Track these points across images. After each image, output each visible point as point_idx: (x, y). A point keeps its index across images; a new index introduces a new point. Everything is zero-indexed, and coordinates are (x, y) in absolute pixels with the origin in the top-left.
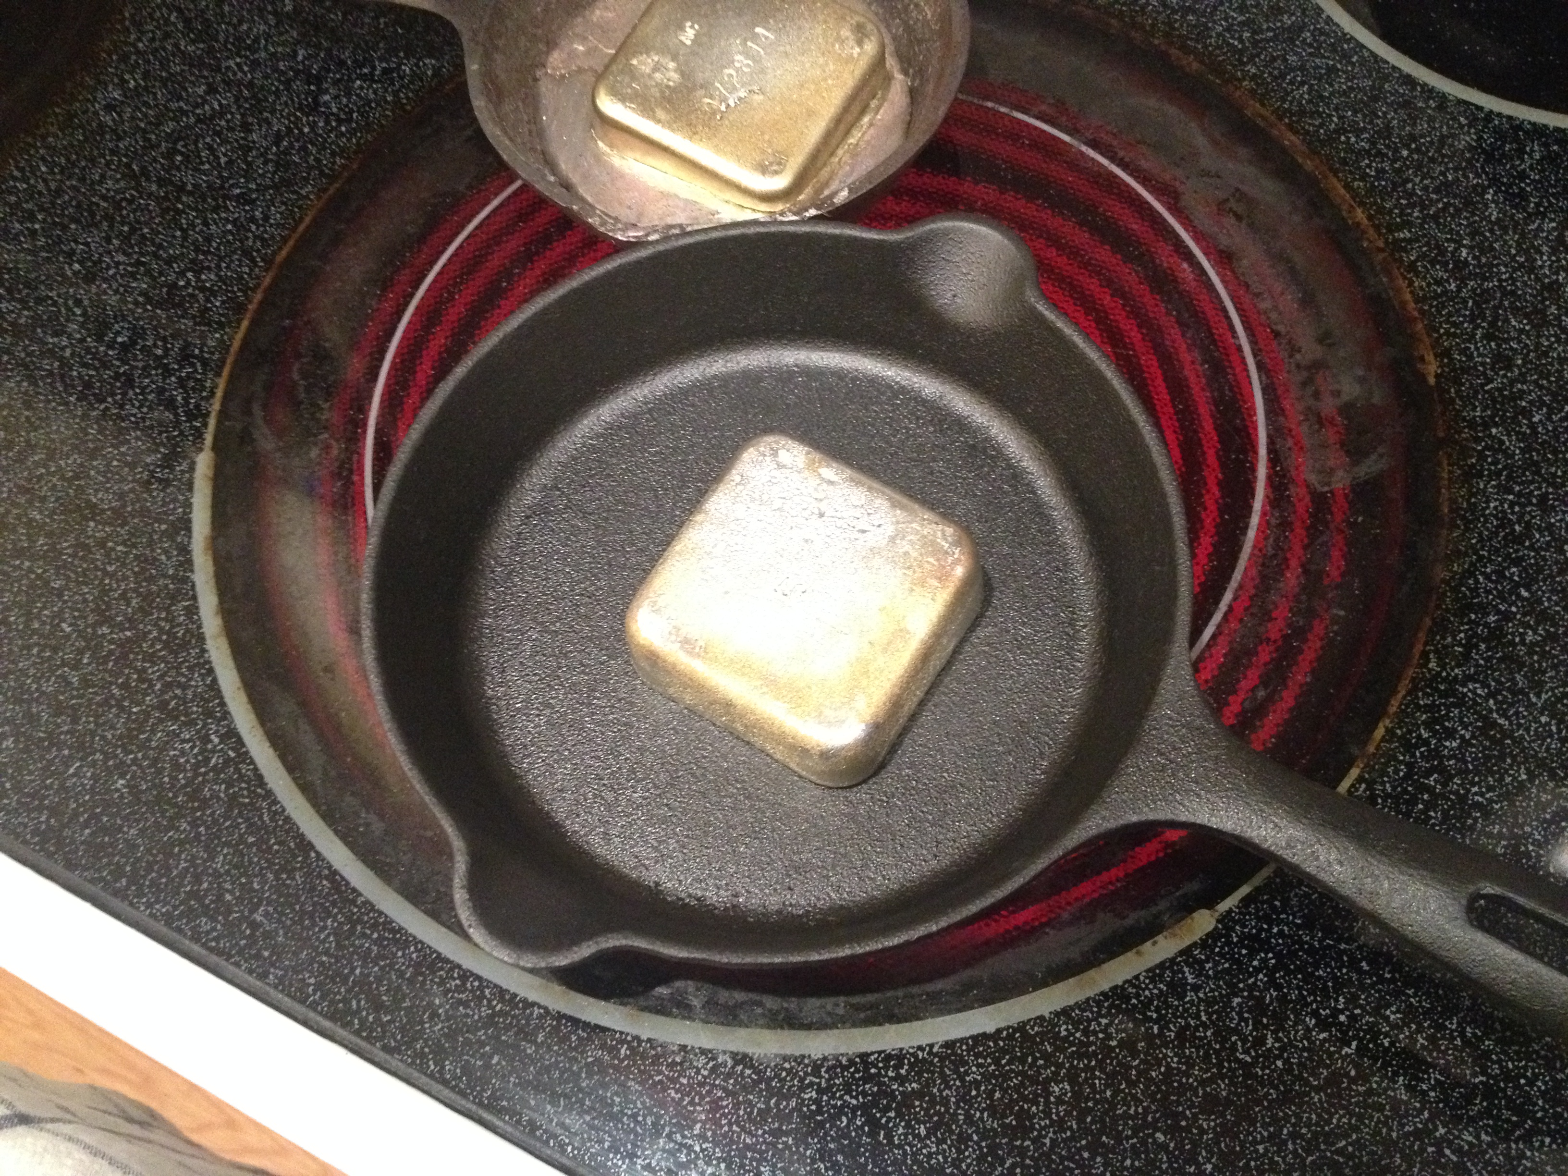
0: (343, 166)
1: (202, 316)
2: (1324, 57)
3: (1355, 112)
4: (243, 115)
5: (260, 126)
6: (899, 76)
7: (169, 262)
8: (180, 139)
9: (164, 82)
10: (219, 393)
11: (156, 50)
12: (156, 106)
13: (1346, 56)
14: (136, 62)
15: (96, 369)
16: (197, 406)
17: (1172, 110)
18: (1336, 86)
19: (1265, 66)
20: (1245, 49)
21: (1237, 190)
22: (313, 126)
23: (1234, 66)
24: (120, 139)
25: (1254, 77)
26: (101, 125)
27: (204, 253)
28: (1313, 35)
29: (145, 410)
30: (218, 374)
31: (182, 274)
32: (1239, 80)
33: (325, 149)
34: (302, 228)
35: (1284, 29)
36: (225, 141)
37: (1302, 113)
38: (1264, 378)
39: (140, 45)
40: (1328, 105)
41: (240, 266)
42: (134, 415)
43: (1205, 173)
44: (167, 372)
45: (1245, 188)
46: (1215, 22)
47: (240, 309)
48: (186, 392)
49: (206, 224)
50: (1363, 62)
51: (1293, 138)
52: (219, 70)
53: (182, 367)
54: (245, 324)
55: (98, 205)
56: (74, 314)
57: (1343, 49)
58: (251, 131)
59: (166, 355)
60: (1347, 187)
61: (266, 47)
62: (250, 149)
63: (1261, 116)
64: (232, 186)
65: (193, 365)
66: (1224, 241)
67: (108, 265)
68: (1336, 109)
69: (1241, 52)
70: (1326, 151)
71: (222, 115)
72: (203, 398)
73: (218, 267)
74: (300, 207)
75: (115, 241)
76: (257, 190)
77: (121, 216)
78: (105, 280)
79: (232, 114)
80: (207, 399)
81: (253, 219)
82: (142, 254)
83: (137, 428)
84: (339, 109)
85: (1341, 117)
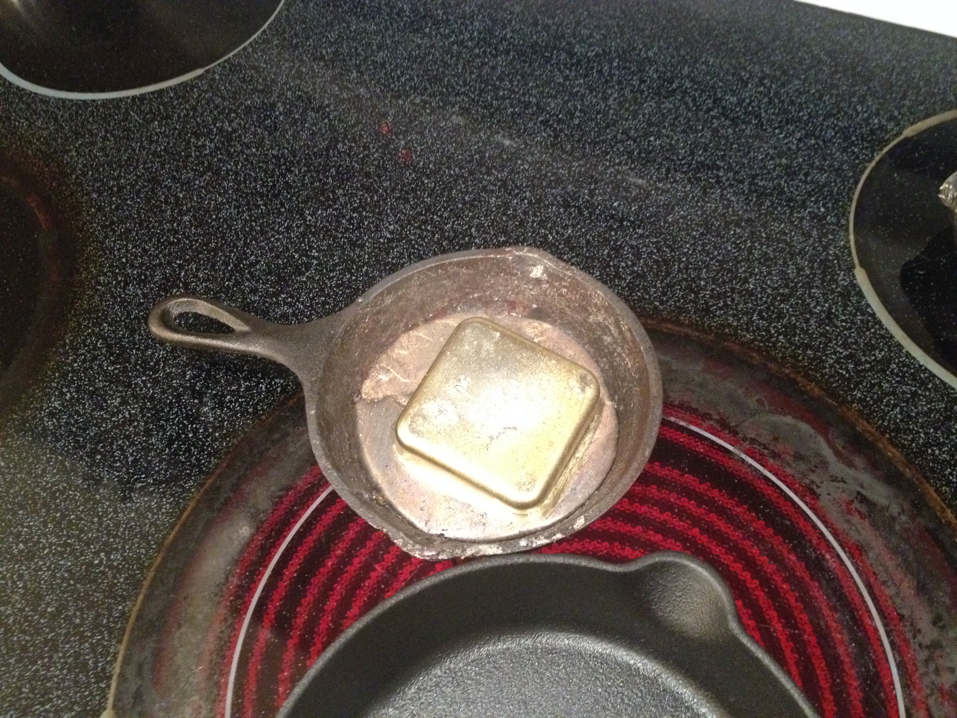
0: (217, 465)
1: (110, 591)
2: (907, 385)
3: (936, 429)
4: (146, 423)
5: (158, 432)
6: (608, 403)
7: (88, 544)
8: (99, 442)
9: (91, 394)
10: (120, 658)
11: (86, 369)
12: (84, 414)
13: (923, 383)
14: (72, 378)
15: (32, 635)
16: (103, 669)
17: (804, 427)
18: (920, 408)
19: (868, 392)
20: (851, 377)
21: (859, 493)
22: (195, 431)
23: (845, 391)
24: (57, 441)
25: (860, 401)
26: (45, 429)
27: (115, 537)
28: (898, 366)
29: (65, 672)
30: (120, 642)
31: (96, 554)
32: (849, 402)
33: (203, 451)
34: (185, 514)
35: (878, 362)
36: (132, 444)
37: (897, 430)
38: (897, 656)
39: (76, 365)
40: (916, 423)
41: (139, 547)
42: (57, 676)
43: (834, 479)
44: (83, 638)
45: (864, 492)
46: (826, 355)
47: (137, 585)
48: (96, 657)
49: (116, 512)
50: (936, 389)
51: (894, 450)
52: (130, 385)
53: (93, 635)
54: (141, 597)
55: (39, 494)
56: (17, 586)
57: (921, 378)
58: (151, 436)
59: (81, 625)
60: (937, 491)
61: (164, 367)
62: (150, 450)
63: (868, 432)
64: (136, 480)
65: (101, 633)
66: (854, 536)
67: (44, 545)
68: (922, 427)
69: (849, 380)
70: (918, 461)
71: (131, 422)
72: (107, 663)
73: (123, 548)
74: (184, 499)
75: (49, 525)
76: (153, 484)
77: (55, 504)
78: (41, 557)
79: (139, 422)
80: (111, 663)
81: (149, 509)
82: (69, 537)
83: (58, 689)
84: (215, 419)
85: (926, 434)
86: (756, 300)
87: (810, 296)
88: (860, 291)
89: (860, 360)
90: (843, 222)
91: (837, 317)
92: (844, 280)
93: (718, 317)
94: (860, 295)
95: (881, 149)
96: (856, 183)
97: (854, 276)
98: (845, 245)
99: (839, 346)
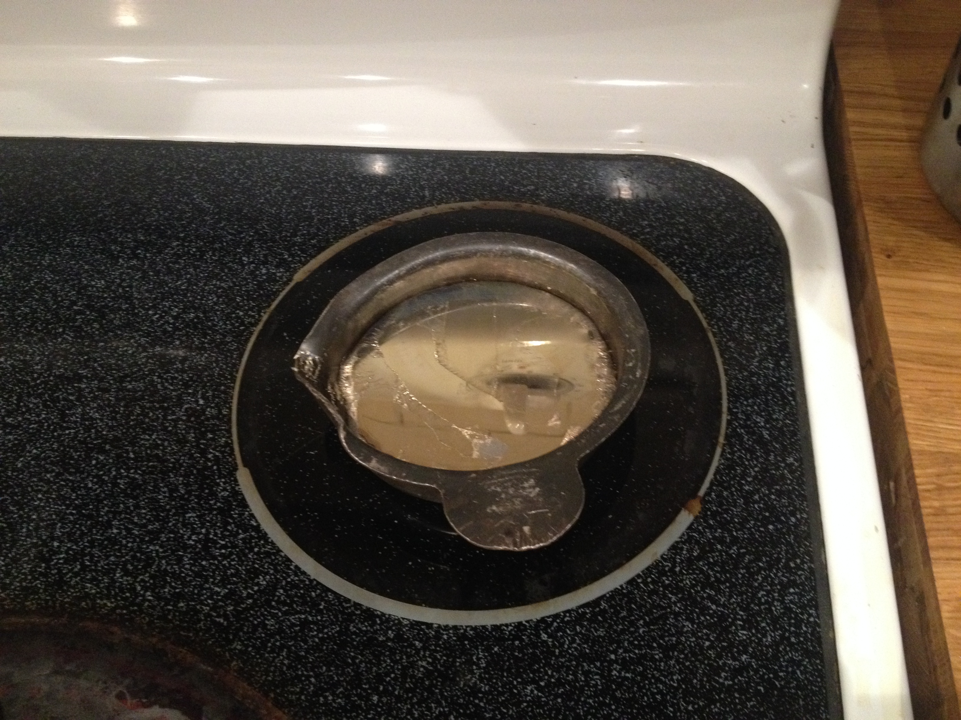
19: (249, 639)
25: (240, 655)
32: (227, 661)
37: (284, 683)
46: (202, 602)
51: (279, 714)
63: (249, 697)
85: (316, 676)
86: (119, 550)
87: (184, 525)
88: (244, 499)
89: (240, 597)
90: (225, 412)
91: (215, 542)
92: (225, 489)
93: (74, 587)
94: (243, 504)
95: (269, 306)
96: (241, 356)
97: (236, 480)
98: (226, 442)
99: (217, 585)
